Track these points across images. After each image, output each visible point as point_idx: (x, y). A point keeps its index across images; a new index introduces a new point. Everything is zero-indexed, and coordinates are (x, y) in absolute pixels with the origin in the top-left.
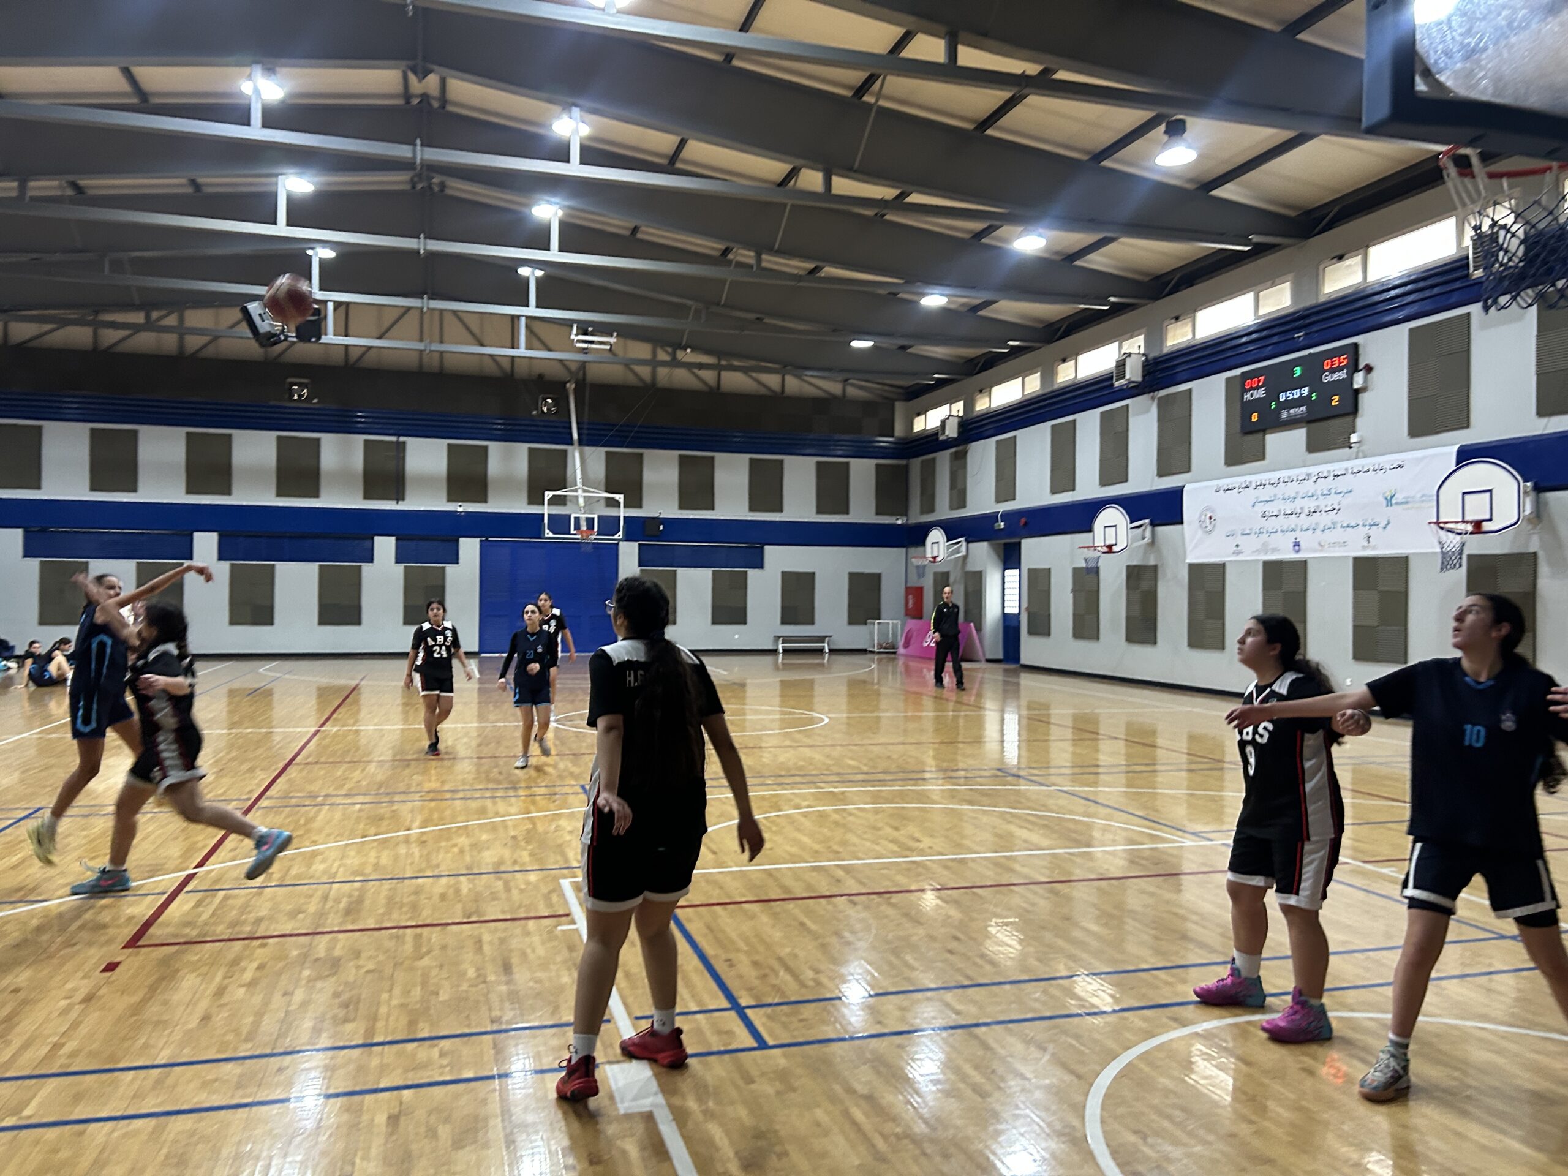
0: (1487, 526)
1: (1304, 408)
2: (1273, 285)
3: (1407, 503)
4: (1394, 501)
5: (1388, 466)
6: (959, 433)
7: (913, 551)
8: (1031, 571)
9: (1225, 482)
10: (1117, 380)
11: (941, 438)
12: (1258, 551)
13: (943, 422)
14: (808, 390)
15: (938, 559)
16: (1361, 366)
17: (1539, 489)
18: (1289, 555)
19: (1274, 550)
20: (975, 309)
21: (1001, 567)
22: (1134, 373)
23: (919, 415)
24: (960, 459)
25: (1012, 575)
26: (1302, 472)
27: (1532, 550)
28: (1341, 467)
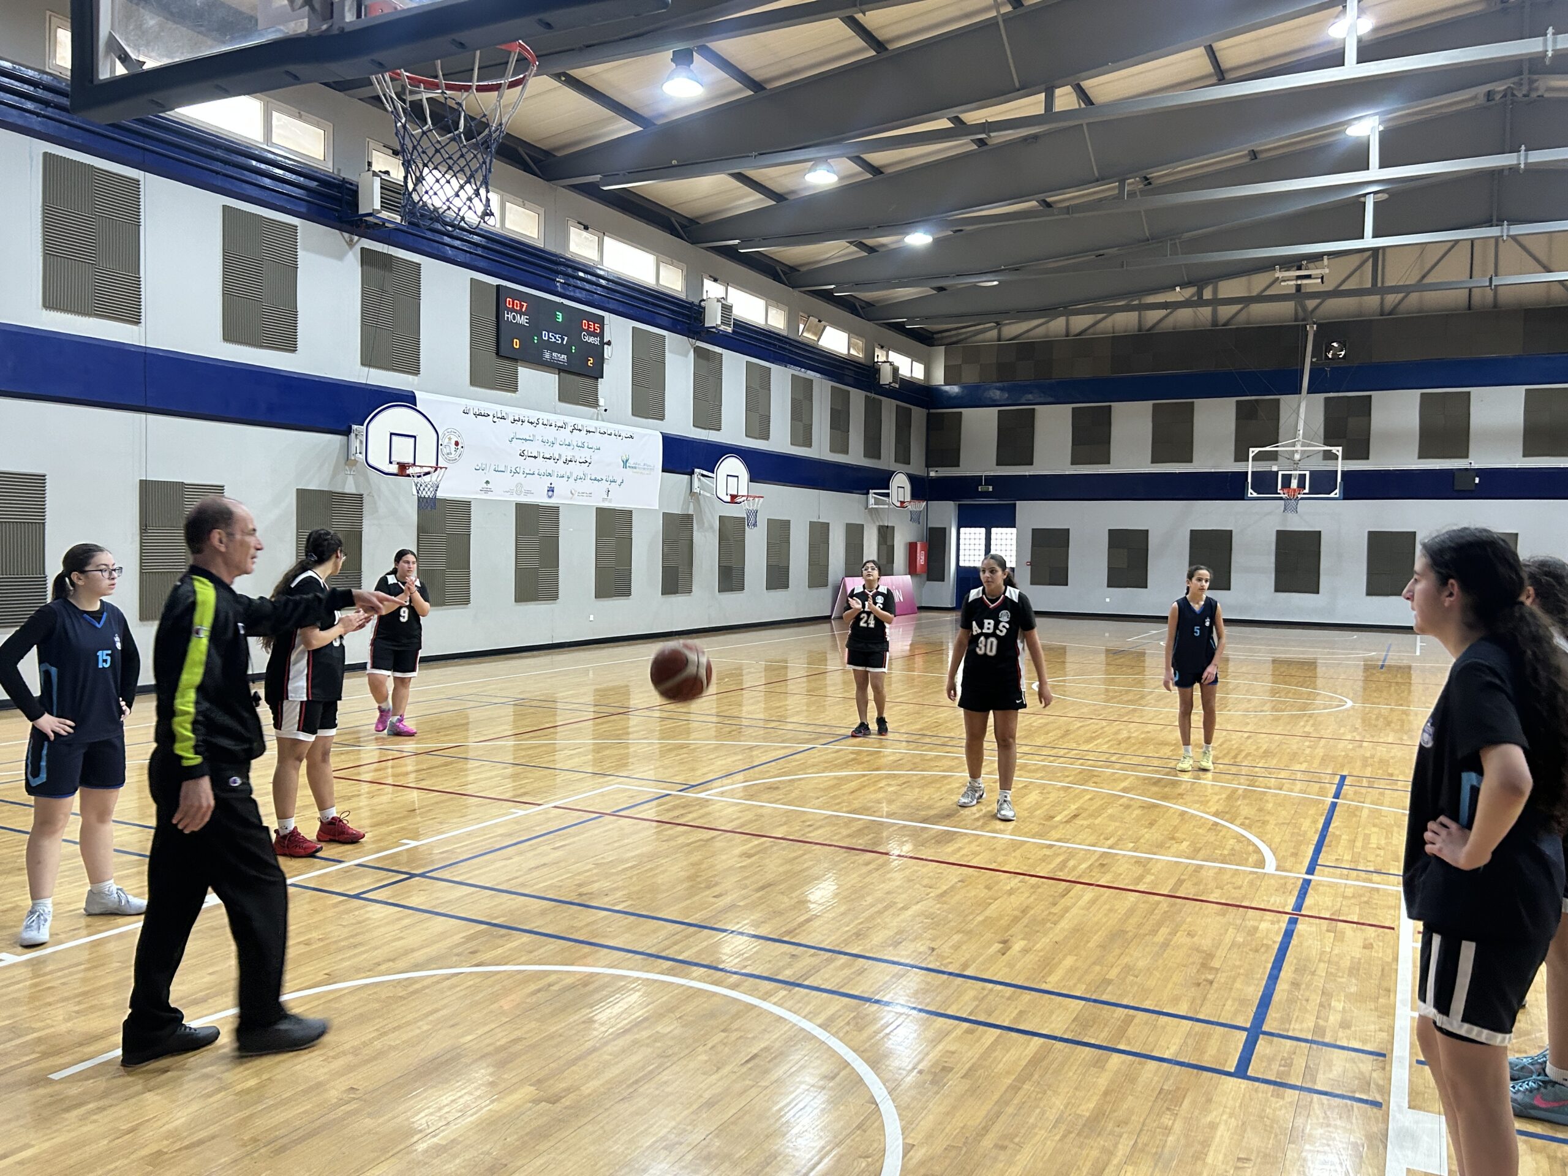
4: (627, 464)
5: (624, 434)
18: (541, 499)
19: (528, 492)
26: (559, 419)
27: (691, 512)
28: (592, 424)
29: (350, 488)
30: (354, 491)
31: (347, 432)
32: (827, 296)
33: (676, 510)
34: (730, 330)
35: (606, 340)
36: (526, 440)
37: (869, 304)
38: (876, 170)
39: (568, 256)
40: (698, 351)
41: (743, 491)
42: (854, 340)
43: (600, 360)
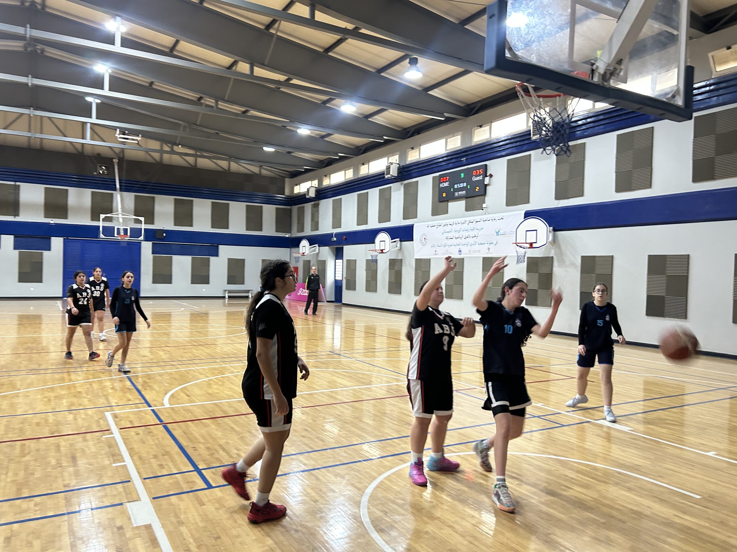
0: (534, 245)
1: (464, 192)
2: (453, 136)
3: (504, 234)
4: (499, 233)
5: (497, 218)
6: (316, 195)
7: (294, 250)
8: (348, 261)
9: (431, 223)
10: (387, 175)
11: (307, 197)
12: (444, 253)
13: (308, 190)
14: (242, 170)
15: (305, 254)
16: (488, 174)
17: (555, 230)
18: (457, 256)
20: (323, 137)
21: (334, 258)
22: (394, 172)
23: (296, 185)
24: (316, 206)
25: (339, 262)
26: (464, 219)
28: (479, 218)
36: (448, 232)
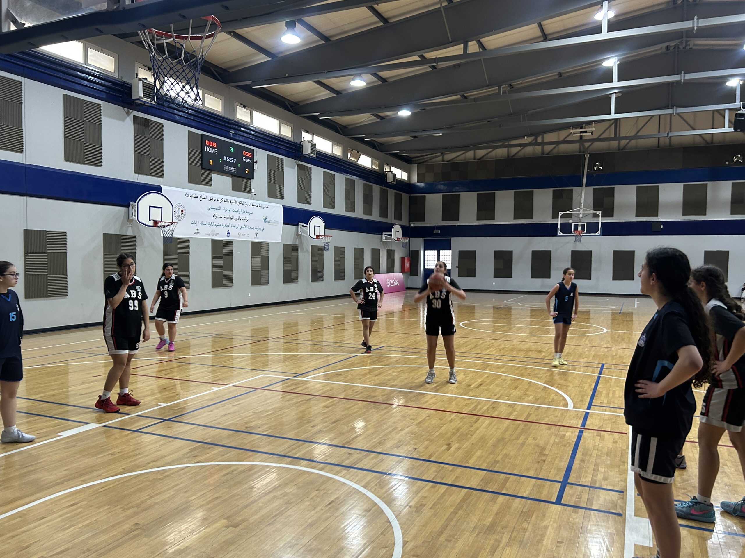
2: (213, 96)
3: (270, 222)
4: (266, 220)
5: (264, 206)
12: (209, 234)
18: (224, 237)
26: (233, 199)
27: (297, 244)
28: (248, 201)
29: (130, 233)
30: (132, 234)
31: (128, 206)
32: (361, 140)
33: (290, 242)
34: (315, 156)
35: (254, 161)
36: (216, 209)
37: (381, 144)
38: (384, 80)
39: (236, 120)
40: (299, 166)
41: (322, 234)
42: (374, 161)
43: (252, 170)
